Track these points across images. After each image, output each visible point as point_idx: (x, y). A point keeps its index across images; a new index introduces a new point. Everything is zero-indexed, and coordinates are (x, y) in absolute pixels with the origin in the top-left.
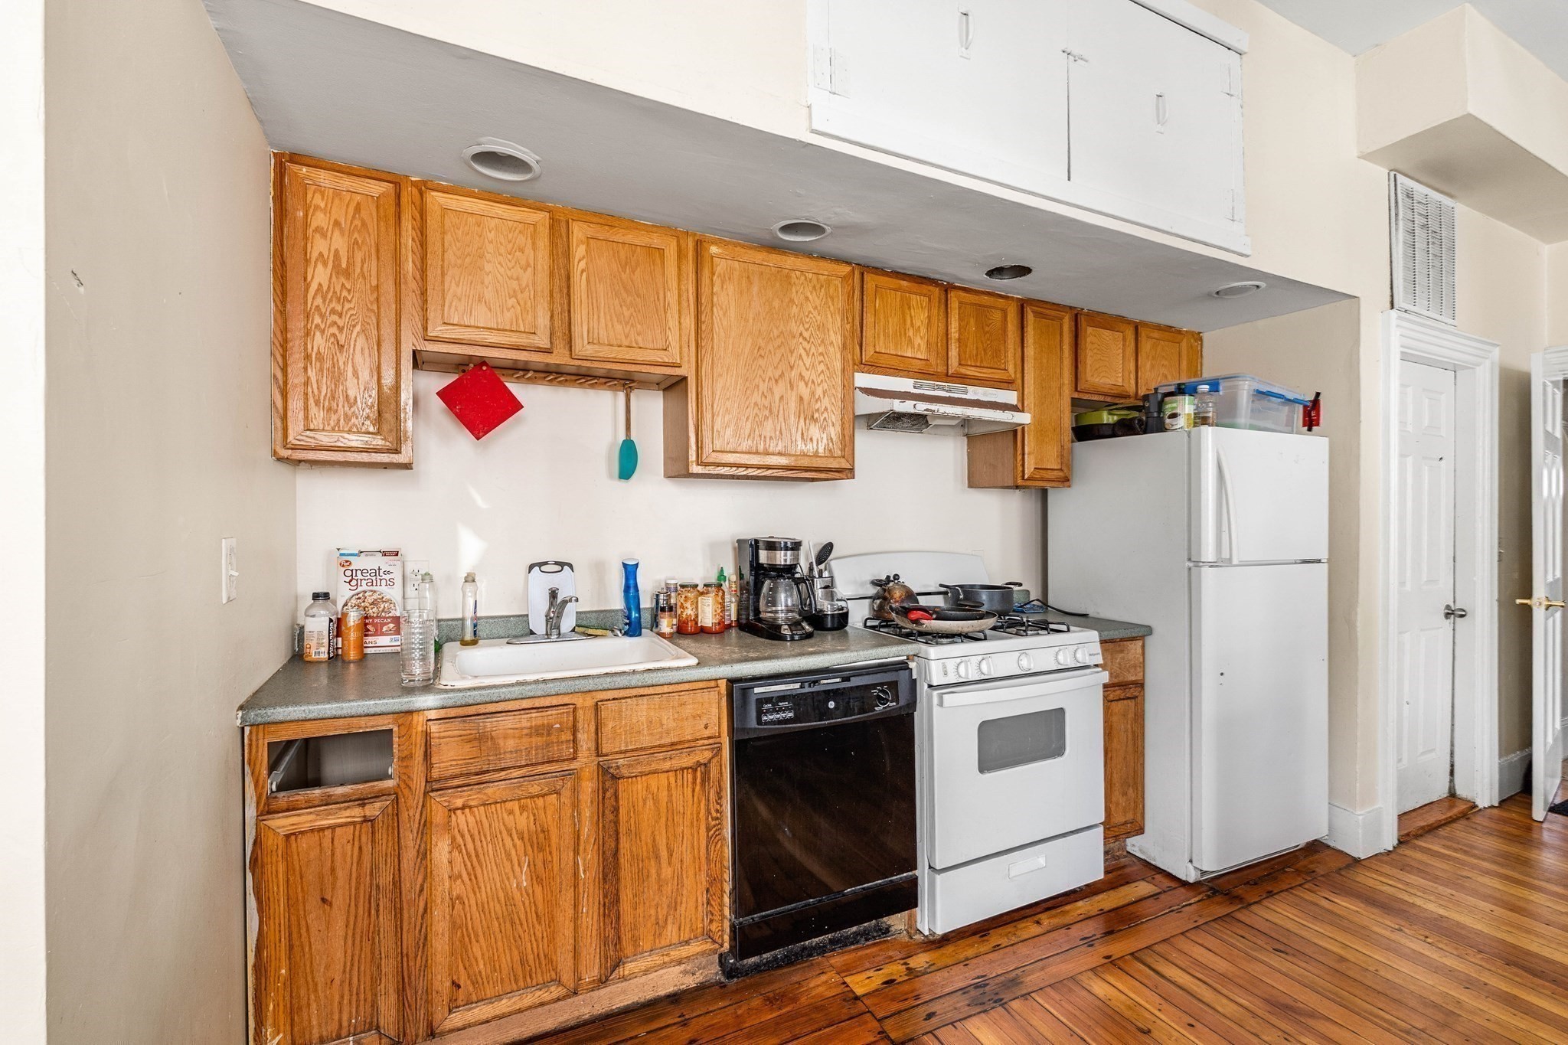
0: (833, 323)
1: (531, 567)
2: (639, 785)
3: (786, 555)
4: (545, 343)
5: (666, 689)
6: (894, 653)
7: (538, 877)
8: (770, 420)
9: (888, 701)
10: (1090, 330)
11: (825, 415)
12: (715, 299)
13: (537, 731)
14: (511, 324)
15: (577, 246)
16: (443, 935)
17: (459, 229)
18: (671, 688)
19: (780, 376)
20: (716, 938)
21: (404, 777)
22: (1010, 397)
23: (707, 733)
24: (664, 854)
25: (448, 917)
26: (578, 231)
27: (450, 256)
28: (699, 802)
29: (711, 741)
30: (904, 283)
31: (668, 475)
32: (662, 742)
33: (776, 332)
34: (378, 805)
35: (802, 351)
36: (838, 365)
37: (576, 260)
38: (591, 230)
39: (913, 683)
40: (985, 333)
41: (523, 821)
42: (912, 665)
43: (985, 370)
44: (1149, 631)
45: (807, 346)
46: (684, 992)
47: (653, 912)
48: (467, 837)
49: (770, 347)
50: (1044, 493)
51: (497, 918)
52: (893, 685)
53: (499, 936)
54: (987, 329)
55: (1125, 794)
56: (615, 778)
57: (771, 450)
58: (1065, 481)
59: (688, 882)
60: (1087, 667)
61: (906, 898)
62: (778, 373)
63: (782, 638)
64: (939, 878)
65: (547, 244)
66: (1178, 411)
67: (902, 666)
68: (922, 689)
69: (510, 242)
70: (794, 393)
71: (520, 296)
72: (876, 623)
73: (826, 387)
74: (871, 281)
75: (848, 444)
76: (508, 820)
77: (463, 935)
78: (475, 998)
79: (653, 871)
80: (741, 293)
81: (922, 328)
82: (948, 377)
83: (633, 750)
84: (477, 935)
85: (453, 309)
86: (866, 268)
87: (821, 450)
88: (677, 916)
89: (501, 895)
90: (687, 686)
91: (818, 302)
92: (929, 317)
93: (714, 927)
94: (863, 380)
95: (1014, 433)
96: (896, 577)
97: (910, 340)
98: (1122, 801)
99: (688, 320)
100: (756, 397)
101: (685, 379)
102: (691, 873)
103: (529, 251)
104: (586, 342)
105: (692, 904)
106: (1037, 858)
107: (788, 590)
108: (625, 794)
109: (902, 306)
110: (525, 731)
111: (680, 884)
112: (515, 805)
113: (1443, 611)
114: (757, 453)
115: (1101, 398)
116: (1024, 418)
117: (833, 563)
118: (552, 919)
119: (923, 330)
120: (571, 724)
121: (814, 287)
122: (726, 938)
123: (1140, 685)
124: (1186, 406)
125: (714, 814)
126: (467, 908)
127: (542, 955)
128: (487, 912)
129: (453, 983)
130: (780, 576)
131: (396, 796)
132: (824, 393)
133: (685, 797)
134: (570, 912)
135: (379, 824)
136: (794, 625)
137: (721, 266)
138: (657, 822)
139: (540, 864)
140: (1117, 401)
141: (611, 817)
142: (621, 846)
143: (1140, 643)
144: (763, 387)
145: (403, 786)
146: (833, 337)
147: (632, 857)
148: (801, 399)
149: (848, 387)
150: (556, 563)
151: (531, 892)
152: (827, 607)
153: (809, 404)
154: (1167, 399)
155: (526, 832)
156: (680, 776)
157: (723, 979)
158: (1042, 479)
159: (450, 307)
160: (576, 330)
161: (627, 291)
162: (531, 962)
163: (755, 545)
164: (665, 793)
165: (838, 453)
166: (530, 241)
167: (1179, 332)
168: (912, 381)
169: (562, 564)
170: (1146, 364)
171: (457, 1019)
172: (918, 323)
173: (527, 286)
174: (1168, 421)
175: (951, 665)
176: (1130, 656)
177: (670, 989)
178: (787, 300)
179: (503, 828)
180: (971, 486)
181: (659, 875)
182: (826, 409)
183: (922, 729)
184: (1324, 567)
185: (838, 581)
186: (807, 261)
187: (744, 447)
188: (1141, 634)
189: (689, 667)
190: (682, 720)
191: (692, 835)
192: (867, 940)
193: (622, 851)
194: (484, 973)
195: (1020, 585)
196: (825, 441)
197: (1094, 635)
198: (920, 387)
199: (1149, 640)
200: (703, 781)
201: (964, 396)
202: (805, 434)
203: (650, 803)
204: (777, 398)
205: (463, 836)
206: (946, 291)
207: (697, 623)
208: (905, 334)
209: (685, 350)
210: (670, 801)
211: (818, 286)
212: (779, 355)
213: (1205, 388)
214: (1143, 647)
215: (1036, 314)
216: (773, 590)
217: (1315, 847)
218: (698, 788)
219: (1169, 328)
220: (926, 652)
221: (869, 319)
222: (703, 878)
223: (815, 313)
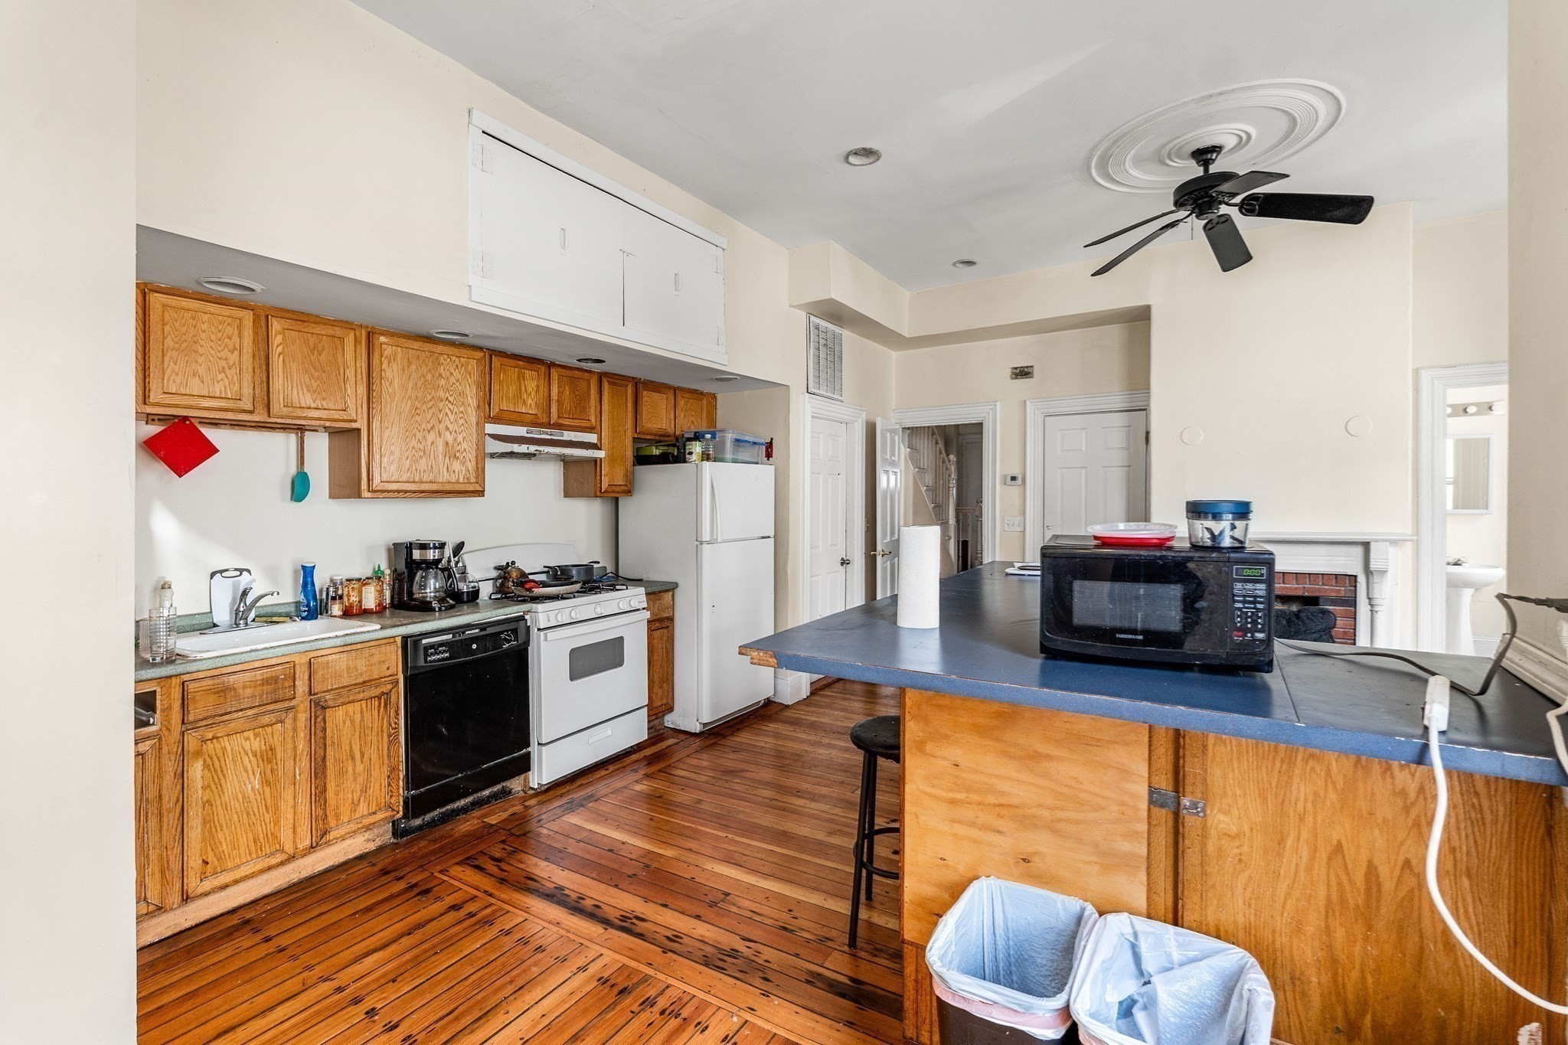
0: (471, 391)
1: (213, 575)
2: (340, 712)
3: (434, 552)
4: (249, 407)
5: (359, 646)
6: (513, 611)
7: (267, 781)
8: (424, 459)
9: (511, 640)
10: (645, 393)
11: (464, 454)
12: (383, 374)
13: (266, 681)
14: (221, 392)
15: (276, 336)
16: (197, 828)
17: (176, 321)
18: (363, 645)
19: (432, 428)
20: (395, 808)
21: (166, 723)
22: (592, 438)
23: (388, 673)
24: (358, 756)
25: (200, 815)
26: (276, 325)
27: (169, 342)
28: (383, 719)
29: (391, 678)
30: (521, 363)
31: (332, 496)
32: (357, 681)
33: (429, 397)
34: (148, 743)
35: (447, 410)
36: (474, 420)
37: (275, 346)
38: (287, 324)
39: (528, 628)
40: (576, 396)
41: (257, 744)
42: (527, 617)
43: (576, 421)
44: (675, 586)
45: (452, 407)
46: (368, 853)
47: (350, 796)
48: (215, 758)
49: (424, 407)
50: (617, 499)
51: (237, 812)
52: (515, 631)
53: (238, 824)
54: (577, 393)
55: (661, 687)
56: (324, 708)
57: (424, 480)
58: (629, 492)
59: (375, 773)
60: (638, 610)
61: (523, 765)
62: (429, 426)
63: (433, 610)
64: (544, 748)
65: (251, 334)
66: (693, 451)
67: (522, 618)
68: (534, 632)
69: (220, 331)
70: (442, 440)
71: (228, 371)
72: (499, 596)
73: (465, 435)
74: (496, 362)
75: (480, 472)
76: (247, 746)
77: (211, 827)
78: (219, 870)
79: (350, 769)
80: (403, 370)
82: (549, 425)
83: (336, 689)
84: (221, 826)
85: (171, 382)
86: (494, 353)
87: (461, 480)
88: (367, 796)
89: (240, 796)
90: (374, 643)
91: (459, 376)
92: (538, 386)
93: (393, 801)
94: (491, 428)
95: (595, 461)
96: (513, 563)
97: (524, 401)
98: (660, 692)
99: (361, 388)
100: (414, 443)
101: (359, 430)
102: (377, 767)
103: (236, 338)
104: (282, 405)
105: (377, 786)
106: (607, 730)
107: (436, 578)
108: (331, 719)
109: (519, 378)
110: (259, 682)
111: (369, 775)
112: (250, 734)
113: (839, 561)
114: (414, 482)
115: (653, 437)
116: (600, 454)
117: (465, 556)
118: (277, 808)
119: (533, 394)
120: (292, 675)
121: (457, 366)
122: (401, 808)
123: (671, 619)
124: (697, 448)
125: (394, 726)
126: (214, 808)
127: (269, 834)
128: (229, 808)
129: (203, 861)
130: (428, 568)
131: (158, 736)
132: (464, 439)
133: (373, 716)
134: (291, 802)
135: (148, 756)
136: (441, 600)
137: (388, 351)
138: (353, 735)
139: (268, 772)
140: (662, 438)
141: (321, 734)
142: (327, 753)
143: (671, 593)
144: (419, 435)
145: (164, 729)
146: (470, 401)
147: (335, 760)
148: (447, 443)
149: (482, 434)
150: (236, 570)
151: (262, 792)
152: (463, 587)
153: (453, 446)
154: (688, 443)
155: (258, 751)
156: (369, 703)
157: (395, 841)
158: (613, 492)
159: (168, 380)
160: (274, 396)
161: (315, 368)
162: (262, 840)
163: (410, 547)
164: (359, 715)
165: (473, 480)
166: (236, 332)
167: (702, 393)
168: (525, 428)
169: (241, 571)
170: (681, 415)
171: (207, 885)
172: (530, 390)
173: (234, 364)
174: (687, 456)
175: (552, 615)
176: (665, 602)
177: (357, 853)
178: (437, 374)
179: (241, 750)
180: (566, 495)
181: (354, 770)
182: (465, 450)
183: (533, 657)
184: (772, 540)
185: (469, 570)
186: (452, 348)
187: (404, 479)
188: (672, 588)
189: (376, 630)
190: (372, 665)
191: (378, 741)
192: (496, 800)
193: (328, 757)
194: (226, 853)
195: (598, 563)
196: (464, 472)
197: (642, 590)
198: (531, 433)
199: (678, 592)
200: (386, 705)
201: (561, 438)
202: (450, 468)
203: (348, 723)
204: (429, 444)
205: (211, 758)
206: (549, 368)
207: (361, 607)
208: (521, 397)
209: (359, 410)
210: (362, 720)
211: (460, 366)
212: (431, 413)
213: (708, 436)
214: (673, 596)
215: (610, 383)
216: (425, 578)
217: (768, 703)
218: (382, 709)
219: (695, 392)
220: (537, 609)
221: (495, 387)
222: (386, 769)
223: (458, 384)
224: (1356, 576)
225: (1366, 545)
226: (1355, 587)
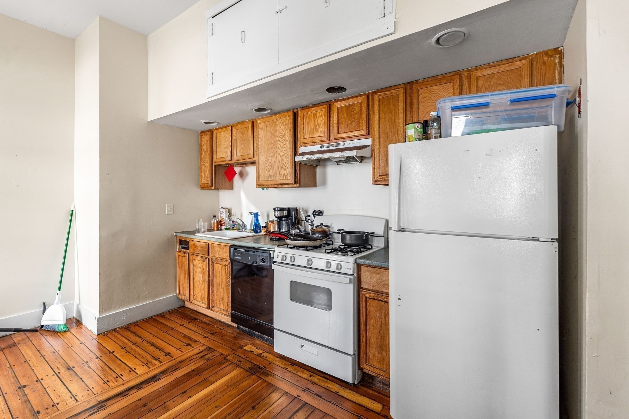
2: (217, 266)
4: (229, 158)
5: (221, 244)
7: (203, 279)
8: (272, 170)
9: (264, 262)
10: (421, 91)
11: (286, 165)
12: (259, 136)
14: (225, 155)
15: (234, 133)
17: (218, 137)
19: (274, 155)
20: (229, 313)
23: (227, 258)
24: (221, 285)
25: (192, 280)
26: (234, 129)
27: (217, 143)
28: (226, 275)
29: (228, 260)
30: (315, 108)
32: (220, 257)
33: (273, 141)
35: (279, 145)
38: (237, 127)
39: (271, 259)
40: (352, 116)
43: (351, 133)
45: (281, 143)
49: (271, 146)
52: (266, 258)
54: (352, 114)
55: (379, 352)
56: (213, 262)
65: (230, 134)
67: (269, 252)
70: (277, 160)
74: (301, 114)
78: (196, 299)
80: (265, 132)
81: (322, 124)
83: (216, 257)
84: (196, 286)
85: (218, 155)
86: (300, 109)
88: (223, 302)
89: (199, 280)
90: (224, 244)
91: (283, 127)
92: (324, 118)
93: (228, 310)
97: (318, 130)
98: (378, 355)
100: (268, 163)
104: (236, 156)
106: (314, 349)
109: (314, 118)
110: (201, 247)
112: (200, 262)
114: (269, 181)
118: (205, 290)
120: (207, 247)
125: (229, 280)
128: (197, 282)
129: (194, 294)
131: (188, 253)
132: (285, 158)
137: (261, 125)
138: (220, 276)
144: (270, 160)
146: (287, 138)
147: (216, 283)
148: (279, 161)
151: (202, 282)
155: (201, 268)
160: (234, 154)
162: (202, 297)
165: (289, 177)
168: (320, 146)
172: (320, 122)
173: (227, 145)
175: (280, 255)
178: (275, 130)
179: (199, 266)
182: (286, 163)
186: (280, 115)
187: (266, 179)
190: (223, 252)
191: (225, 283)
193: (214, 280)
194: (197, 295)
196: (285, 174)
198: (324, 147)
201: (343, 147)
202: (280, 173)
204: (273, 162)
205: (195, 265)
208: (315, 128)
209: (255, 153)
211: (283, 122)
212: (273, 149)
218: (226, 271)
221: (301, 127)
222: (227, 295)
223: (282, 131)
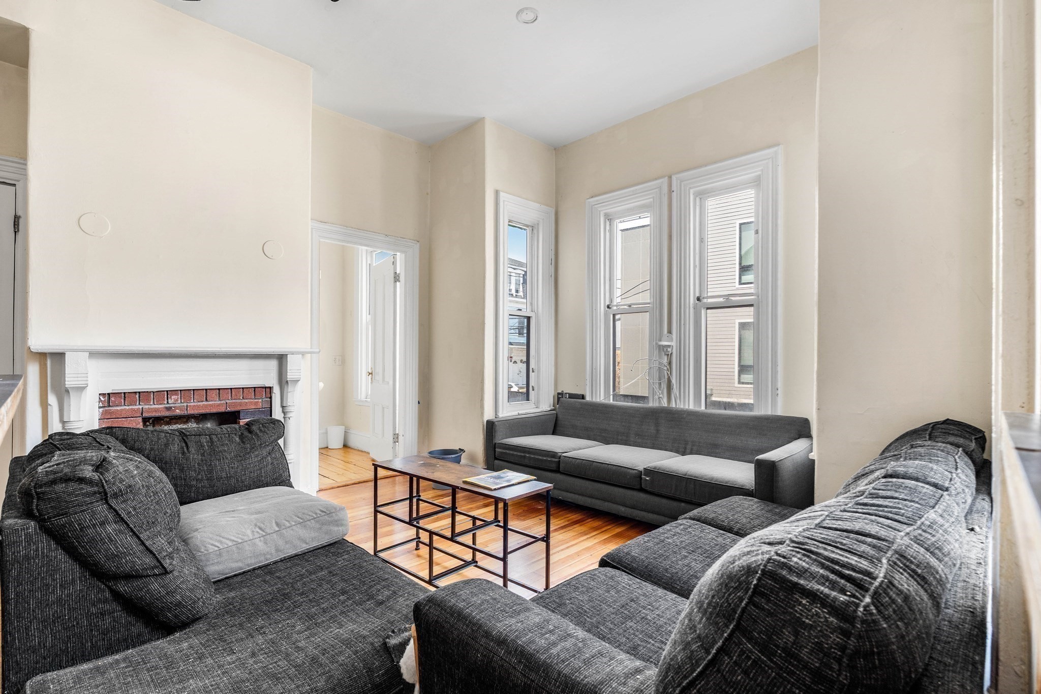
224: (270, 388)
225: (281, 359)
226: (271, 398)
